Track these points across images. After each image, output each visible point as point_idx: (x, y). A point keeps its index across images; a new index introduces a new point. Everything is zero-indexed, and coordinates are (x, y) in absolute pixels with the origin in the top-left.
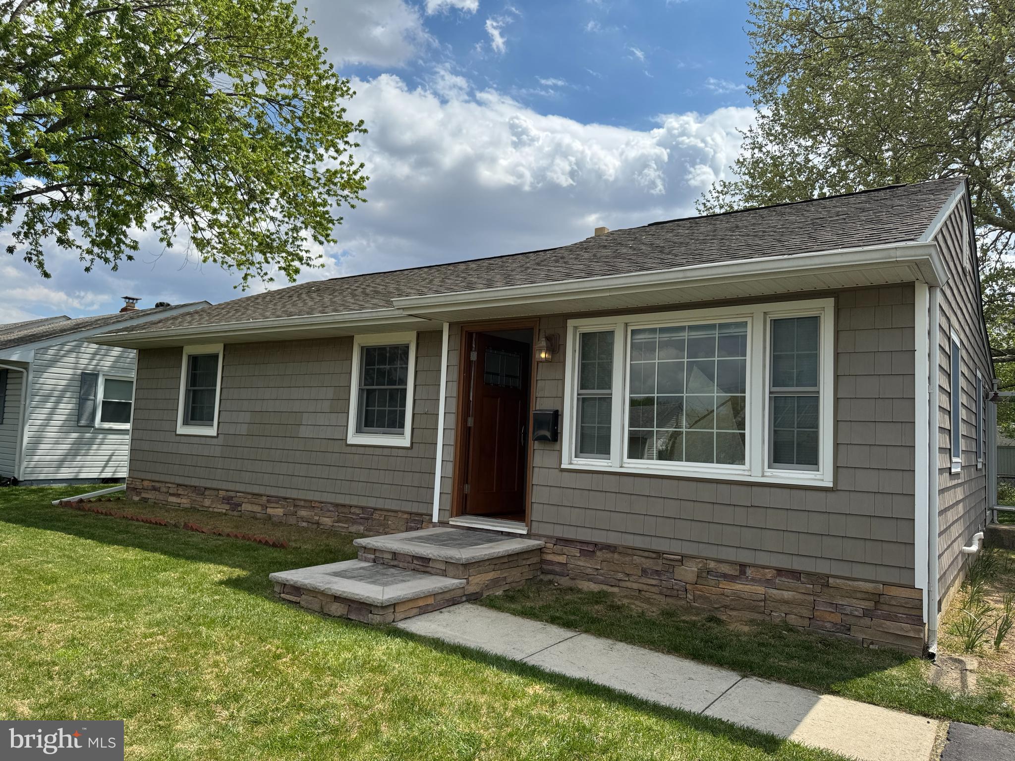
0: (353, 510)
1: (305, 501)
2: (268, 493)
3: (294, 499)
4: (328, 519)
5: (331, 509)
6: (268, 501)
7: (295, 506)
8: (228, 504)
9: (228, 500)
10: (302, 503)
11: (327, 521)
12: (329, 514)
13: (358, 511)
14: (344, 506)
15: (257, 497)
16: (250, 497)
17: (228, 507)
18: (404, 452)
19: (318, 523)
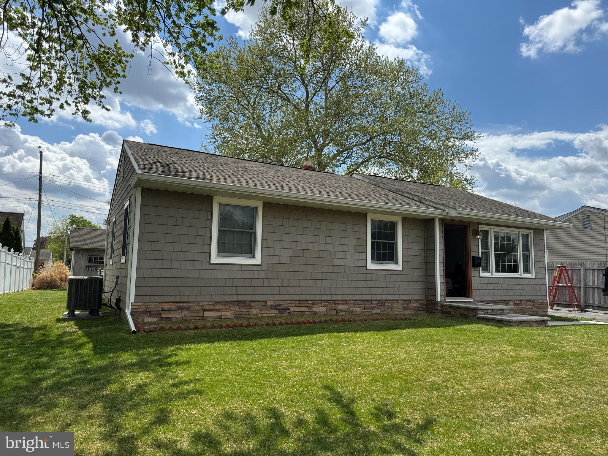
0: (373, 302)
1: (342, 300)
2: (313, 299)
3: (334, 301)
4: (358, 309)
5: (360, 303)
6: (313, 304)
7: (334, 304)
8: (277, 309)
9: (276, 307)
10: (340, 302)
11: (358, 310)
12: (358, 306)
13: (376, 302)
14: (368, 301)
15: (303, 302)
16: (297, 302)
17: (277, 312)
18: (399, 273)
19: (352, 312)
